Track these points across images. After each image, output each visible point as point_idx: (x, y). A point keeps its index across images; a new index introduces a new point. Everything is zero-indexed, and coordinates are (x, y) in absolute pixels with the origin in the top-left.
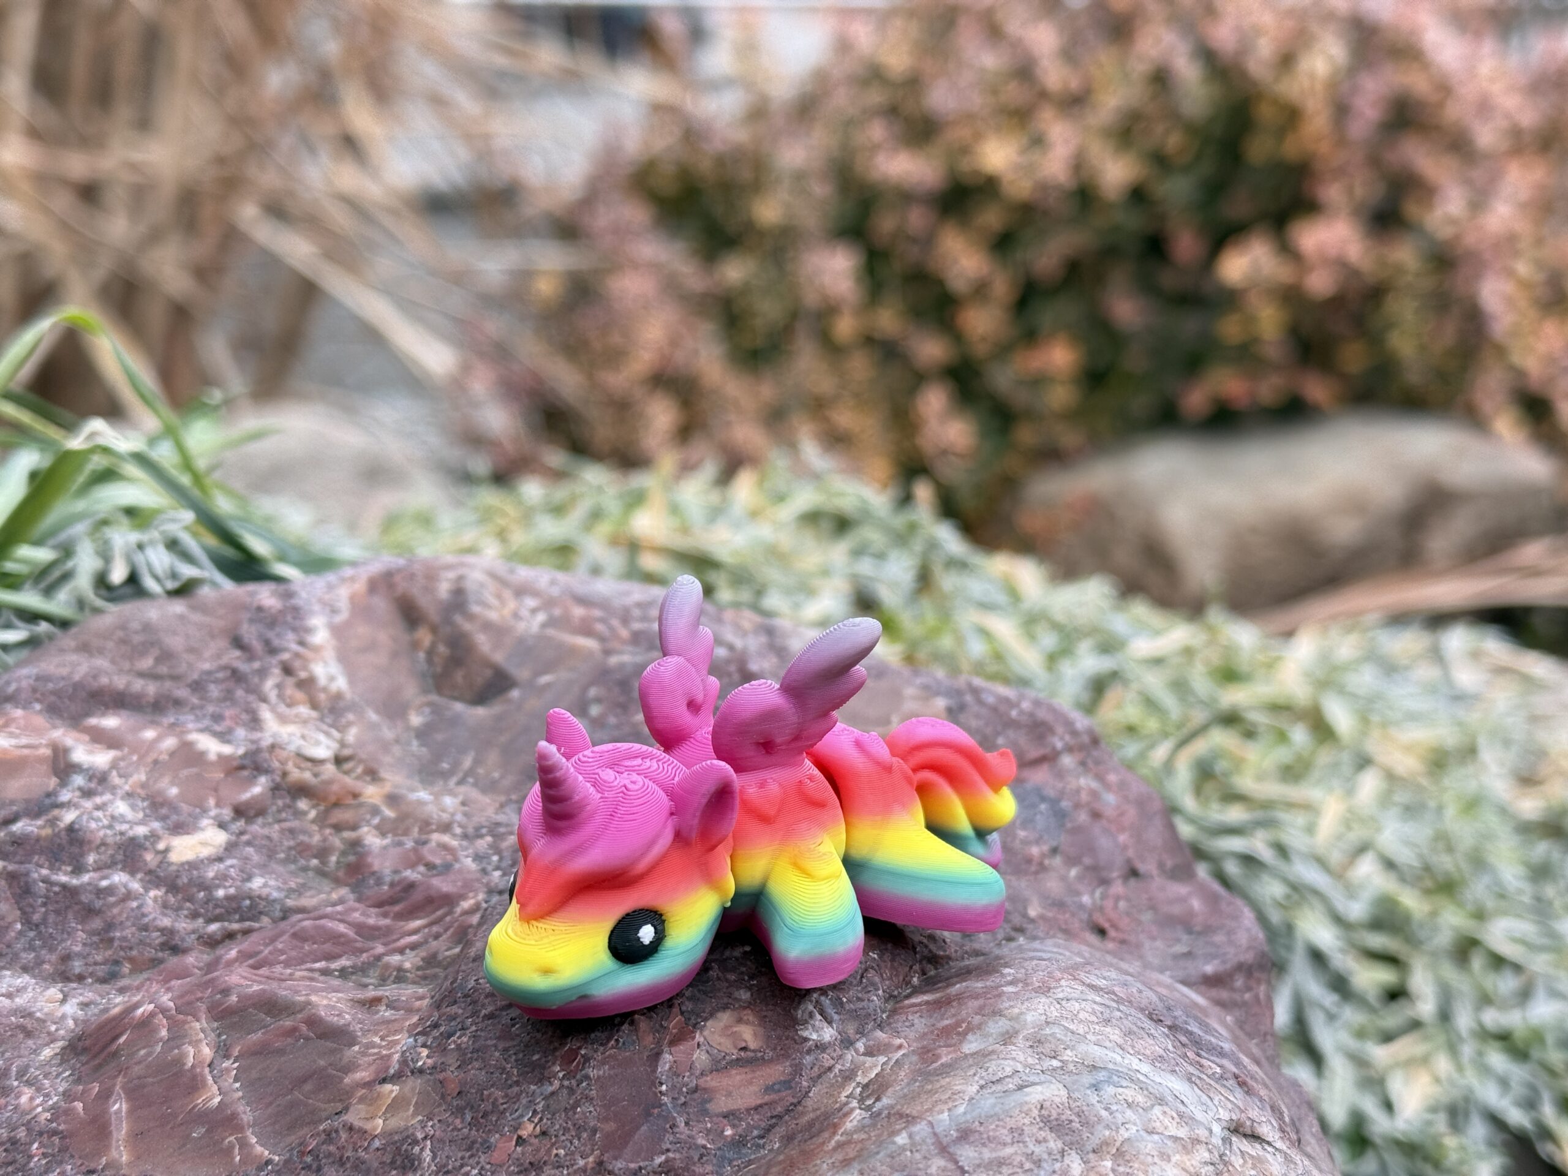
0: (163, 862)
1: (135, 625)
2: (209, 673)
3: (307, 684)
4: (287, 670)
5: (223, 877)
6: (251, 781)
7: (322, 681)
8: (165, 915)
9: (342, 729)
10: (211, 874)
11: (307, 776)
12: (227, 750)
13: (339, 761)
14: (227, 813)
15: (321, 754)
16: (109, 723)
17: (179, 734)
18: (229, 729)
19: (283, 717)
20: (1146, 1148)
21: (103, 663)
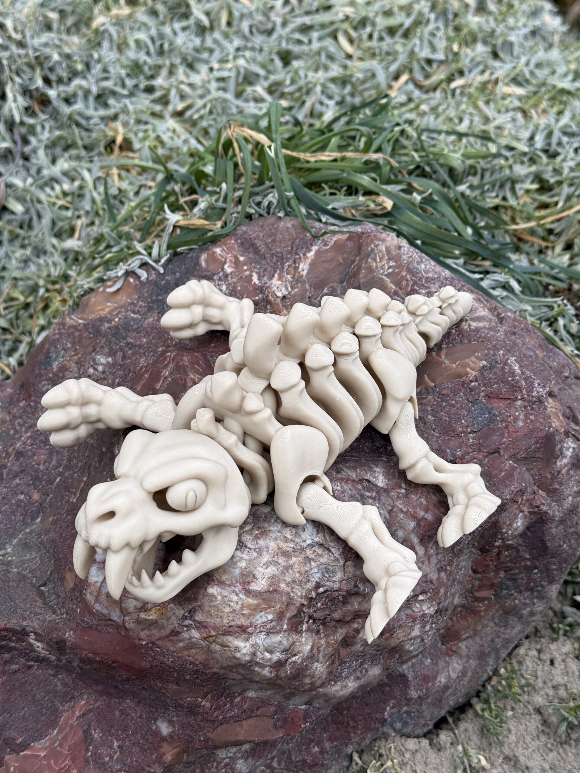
2: (277, 252)
3: (296, 268)
4: (295, 262)
7: (300, 270)
9: (292, 288)
11: (273, 299)
12: (257, 282)
13: (284, 297)
15: (280, 294)
16: (242, 259)
17: (252, 272)
18: (264, 276)
19: (280, 278)
20: (273, 535)
21: (261, 235)
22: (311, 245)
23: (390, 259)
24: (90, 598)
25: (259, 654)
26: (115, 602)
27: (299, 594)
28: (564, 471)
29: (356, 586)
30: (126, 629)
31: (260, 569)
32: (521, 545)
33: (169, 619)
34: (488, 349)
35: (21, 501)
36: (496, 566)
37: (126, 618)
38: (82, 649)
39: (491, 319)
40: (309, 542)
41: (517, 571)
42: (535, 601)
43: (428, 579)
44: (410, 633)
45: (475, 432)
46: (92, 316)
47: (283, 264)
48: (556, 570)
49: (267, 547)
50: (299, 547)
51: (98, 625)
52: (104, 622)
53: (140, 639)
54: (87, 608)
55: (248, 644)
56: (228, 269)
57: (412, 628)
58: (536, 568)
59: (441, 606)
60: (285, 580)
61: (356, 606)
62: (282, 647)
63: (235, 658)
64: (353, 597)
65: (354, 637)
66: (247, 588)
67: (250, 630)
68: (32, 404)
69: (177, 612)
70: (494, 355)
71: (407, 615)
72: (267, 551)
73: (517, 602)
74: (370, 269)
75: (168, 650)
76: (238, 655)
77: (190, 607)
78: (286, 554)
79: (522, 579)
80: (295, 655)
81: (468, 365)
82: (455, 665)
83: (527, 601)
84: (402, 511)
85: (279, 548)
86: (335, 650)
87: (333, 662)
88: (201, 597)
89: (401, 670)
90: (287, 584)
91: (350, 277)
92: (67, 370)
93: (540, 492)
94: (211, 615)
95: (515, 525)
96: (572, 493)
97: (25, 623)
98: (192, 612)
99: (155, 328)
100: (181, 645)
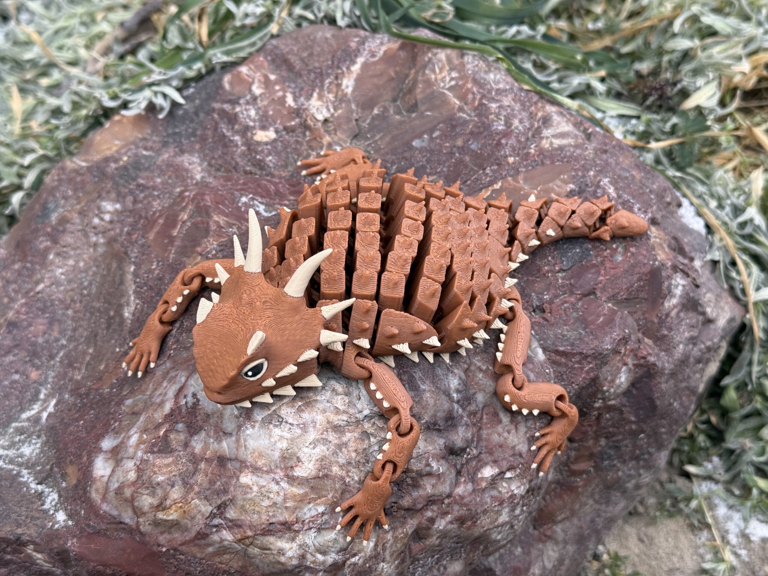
0: (252, 138)
1: (312, 38)
2: (315, 68)
3: (339, 85)
4: (336, 78)
5: (262, 151)
6: (293, 119)
7: (343, 87)
8: (240, 157)
9: (335, 109)
10: (260, 149)
11: (312, 124)
12: (292, 104)
13: (326, 121)
14: (281, 127)
15: (320, 117)
16: (272, 77)
17: (285, 91)
18: (301, 95)
19: (321, 97)
20: (320, 406)
21: (295, 49)
22: (356, 56)
23: (451, 70)
24: (96, 496)
25: (309, 556)
26: (126, 500)
27: (356, 478)
28: (673, 314)
29: (428, 465)
30: (141, 533)
31: (306, 450)
32: (625, 406)
33: (193, 518)
34: (575, 170)
35: (15, 382)
36: (595, 432)
37: (141, 520)
38: (89, 561)
39: (576, 136)
40: (366, 412)
41: (620, 437)
42: (641, 471)
43: (517, 451)
44: (497, 519)
45: (564, 271)
46: (97, 157)
47: (322, 82)
48: (665, 433)
49: (314, 422)
50: (353, 420)
51: (107, 530)
52: (114, 526)
53: (159, 545)
54: (93, 509)
55: (294, 545)
56: (257, 90)
57: (499, 513)
58: (643, 432)
59: (533, 483)
60: (337, 462)
61: (429, 490)
62: (338, 546)
63: (279, 563)
64: (425, 478)
65: (429, 528)
66: (290, 474)
67: (296, 527)
68: (28, 265)
69: (203, 509)
70: (584, 176)
71: (492, 497)
72: (314, 427)
73: (620, 473)
74: (428, 83)
75: (195, 557)
76: (283, 559)
77: (219, 502)
78: (337, 429)
79: (626, 446)
80: (355, 555)
81: (553, 190)
82: (551, 553)
83: (632, 472)
84: (480, 370)
85: (328, 422)
86: (405, 545)
87: (403, 561)
88: (232, 489)
89: (486, 563)
90: (341, 466)
91: (405, 94)
92: (68, 221)
93: (646, 340)
94: (246, 511)
95: (618, 381)
96: (683, 340)
97: (19, 531)
98: (222, 508)
99: (172, 166)
100: (211, 549)
